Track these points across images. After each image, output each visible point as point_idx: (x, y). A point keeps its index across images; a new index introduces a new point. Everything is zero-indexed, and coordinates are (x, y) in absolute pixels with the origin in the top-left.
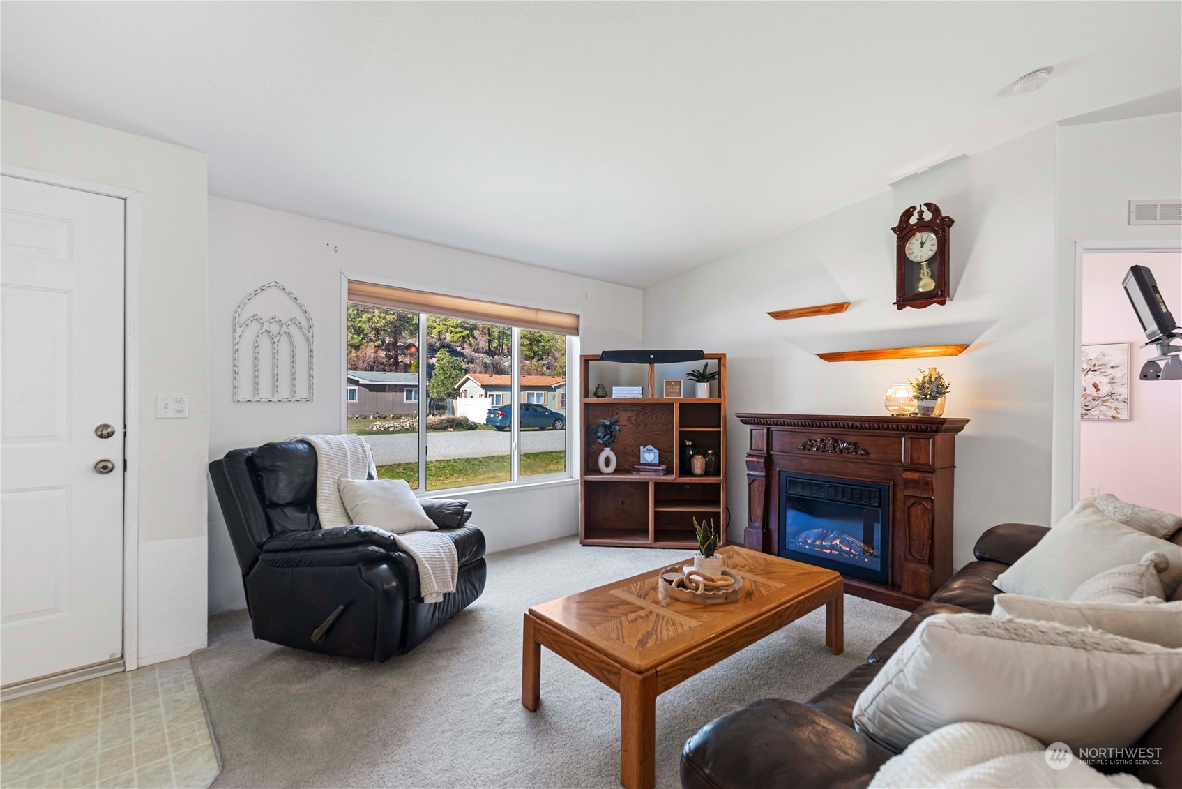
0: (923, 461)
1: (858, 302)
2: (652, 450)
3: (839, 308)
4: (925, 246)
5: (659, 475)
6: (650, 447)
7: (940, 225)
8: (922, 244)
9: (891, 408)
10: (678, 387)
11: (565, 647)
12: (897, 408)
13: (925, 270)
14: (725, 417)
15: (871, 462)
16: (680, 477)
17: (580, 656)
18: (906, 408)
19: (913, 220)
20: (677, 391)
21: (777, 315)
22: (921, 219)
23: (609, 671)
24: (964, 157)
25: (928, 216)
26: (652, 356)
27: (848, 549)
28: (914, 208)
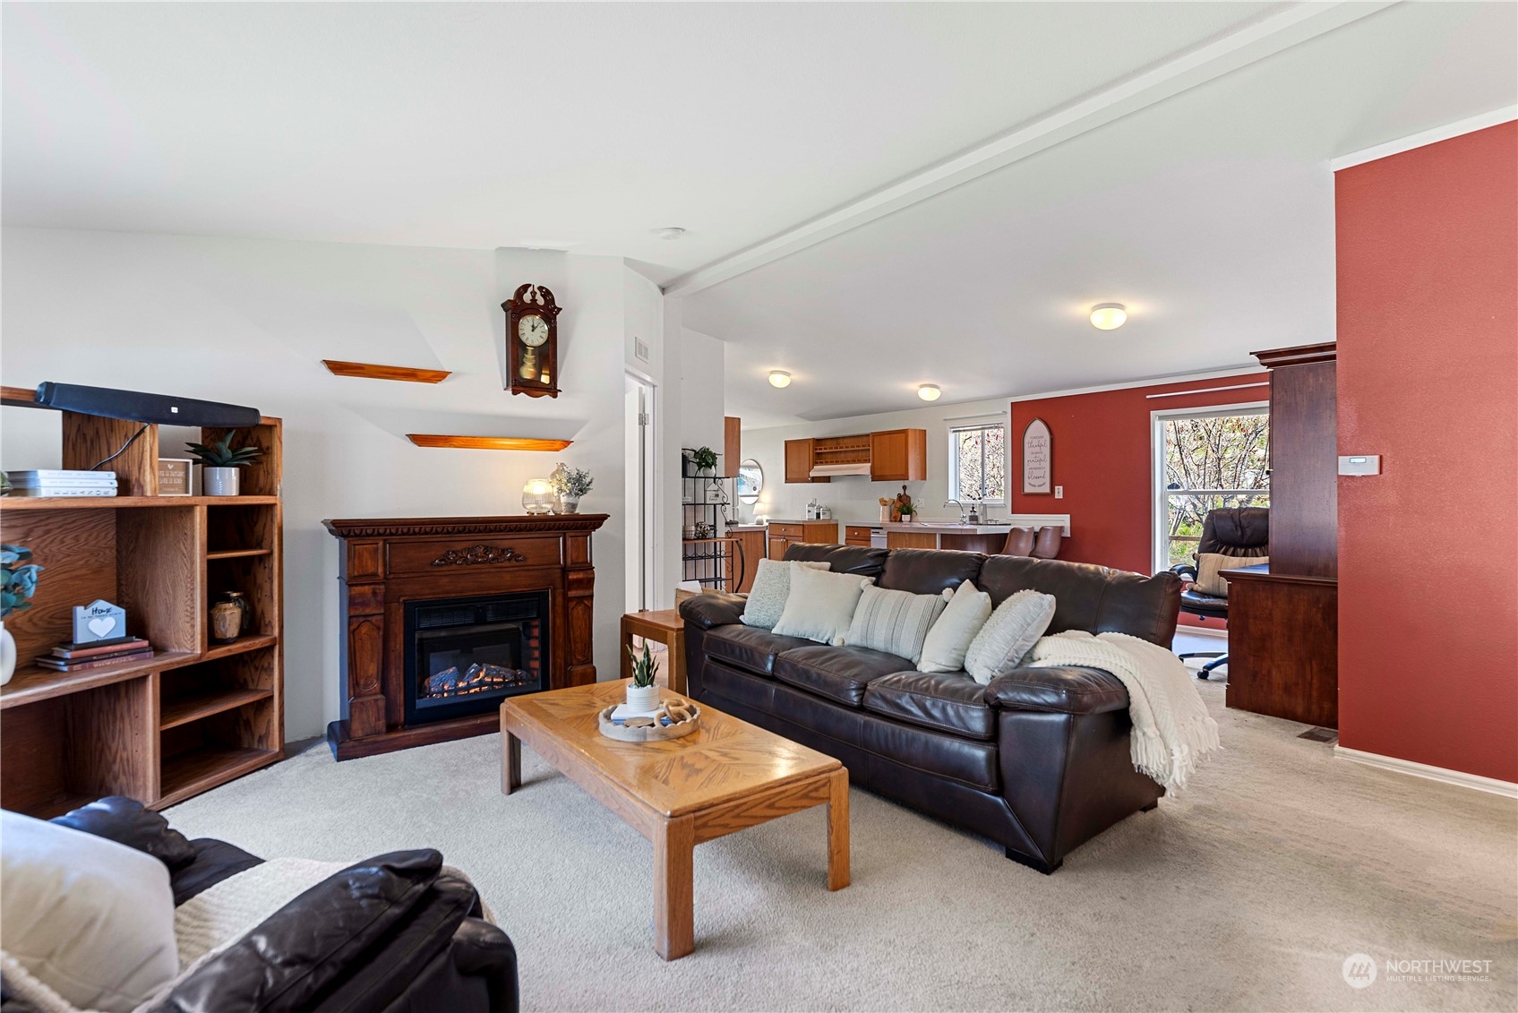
0: (581, 560)
1: (459, 374)
2: (108, 611)
3: (438, 376)
4: (536, 330)
5: (145, 658)
6: (101, 604)
7: (549, 311)
8: (534, 328)
9: (528, 507)
10: (181, 474)
11: (754, 812)
12: (534, 506)
13: (529, 356)
14: (281, 529)
15: (530, 568)
16: (209, 650)
17: (777, 805)
18: (544, 505)
19: (527, 297)
20: (180, 481)
21: (338, 368)
22: (534, 300)
23: (816, 789)
24: (565, 252)
25: (541, 301)
26: (175, 410)
27: (501, 680)
28: (530, 285)
